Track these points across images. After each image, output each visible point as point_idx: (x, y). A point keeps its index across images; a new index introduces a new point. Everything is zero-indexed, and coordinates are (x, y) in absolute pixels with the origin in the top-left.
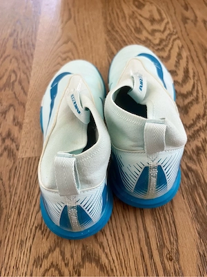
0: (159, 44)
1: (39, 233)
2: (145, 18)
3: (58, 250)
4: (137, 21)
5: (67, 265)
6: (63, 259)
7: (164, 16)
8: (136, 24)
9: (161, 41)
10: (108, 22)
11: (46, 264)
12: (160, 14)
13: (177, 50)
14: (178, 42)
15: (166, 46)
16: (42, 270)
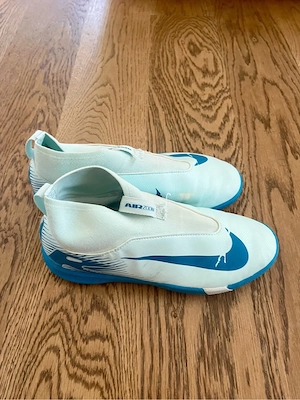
0: (207, 102)
1: (51, 279)
2: (198, 68)
3: (68, 296)
4: (188, 71)
5: (75, 311)
6: (73, 305)
7: (220, 68)
8: (186, 73)
9: (210, 98)
10: (156, 66)
11: (56, 307)
12: (216, 65)
13: (226, 111)
14: (228, 102)
15: (215, 104)
16: (51, 313)
